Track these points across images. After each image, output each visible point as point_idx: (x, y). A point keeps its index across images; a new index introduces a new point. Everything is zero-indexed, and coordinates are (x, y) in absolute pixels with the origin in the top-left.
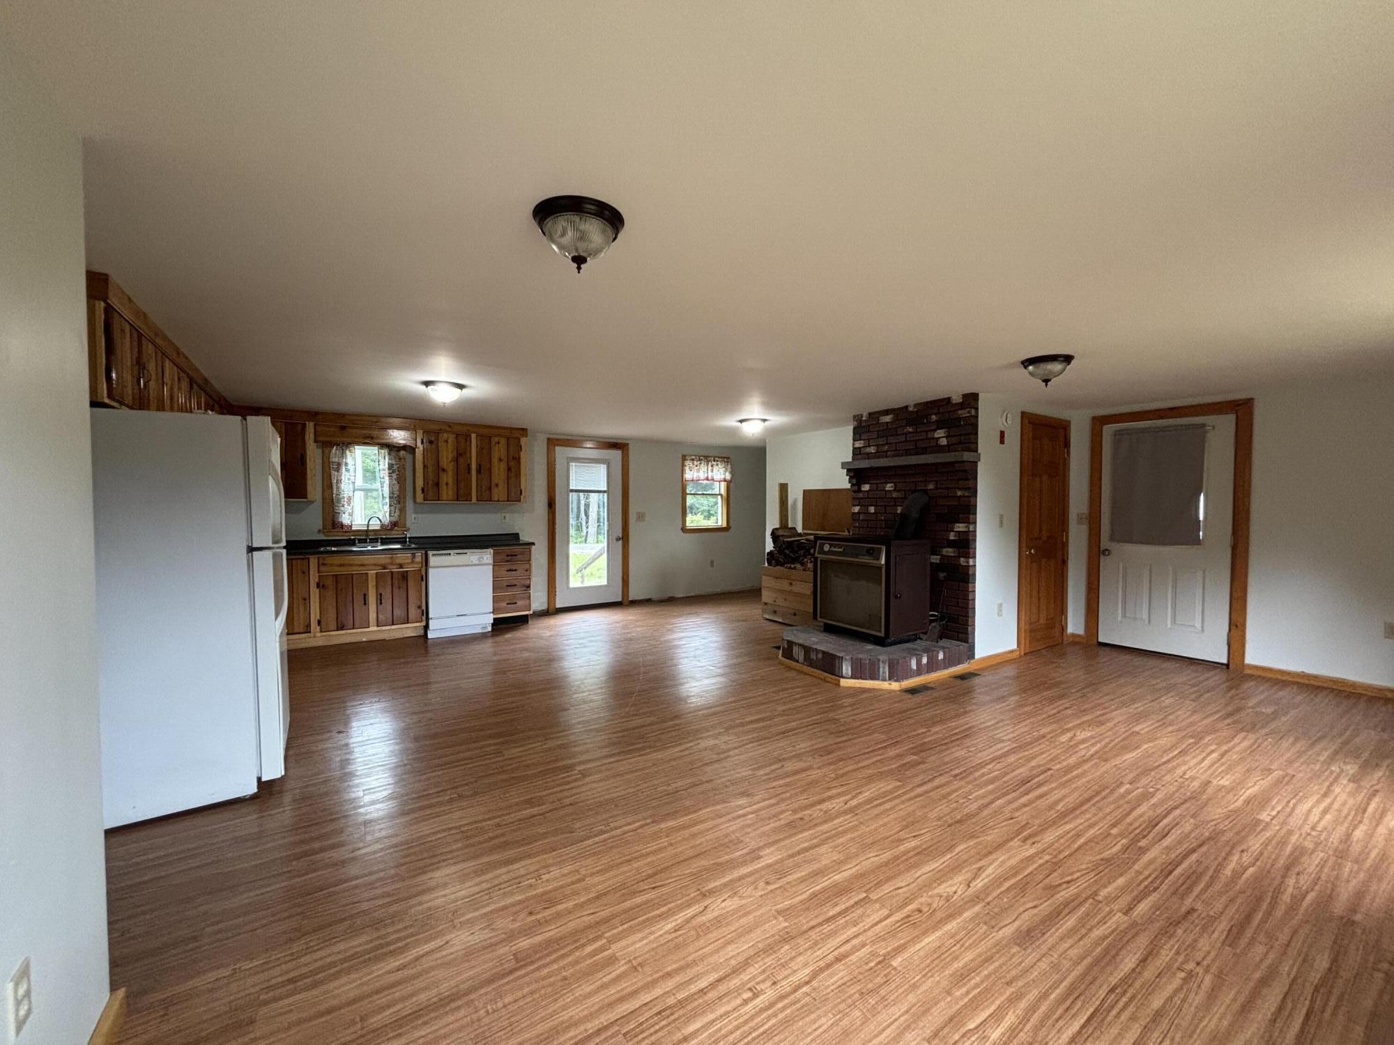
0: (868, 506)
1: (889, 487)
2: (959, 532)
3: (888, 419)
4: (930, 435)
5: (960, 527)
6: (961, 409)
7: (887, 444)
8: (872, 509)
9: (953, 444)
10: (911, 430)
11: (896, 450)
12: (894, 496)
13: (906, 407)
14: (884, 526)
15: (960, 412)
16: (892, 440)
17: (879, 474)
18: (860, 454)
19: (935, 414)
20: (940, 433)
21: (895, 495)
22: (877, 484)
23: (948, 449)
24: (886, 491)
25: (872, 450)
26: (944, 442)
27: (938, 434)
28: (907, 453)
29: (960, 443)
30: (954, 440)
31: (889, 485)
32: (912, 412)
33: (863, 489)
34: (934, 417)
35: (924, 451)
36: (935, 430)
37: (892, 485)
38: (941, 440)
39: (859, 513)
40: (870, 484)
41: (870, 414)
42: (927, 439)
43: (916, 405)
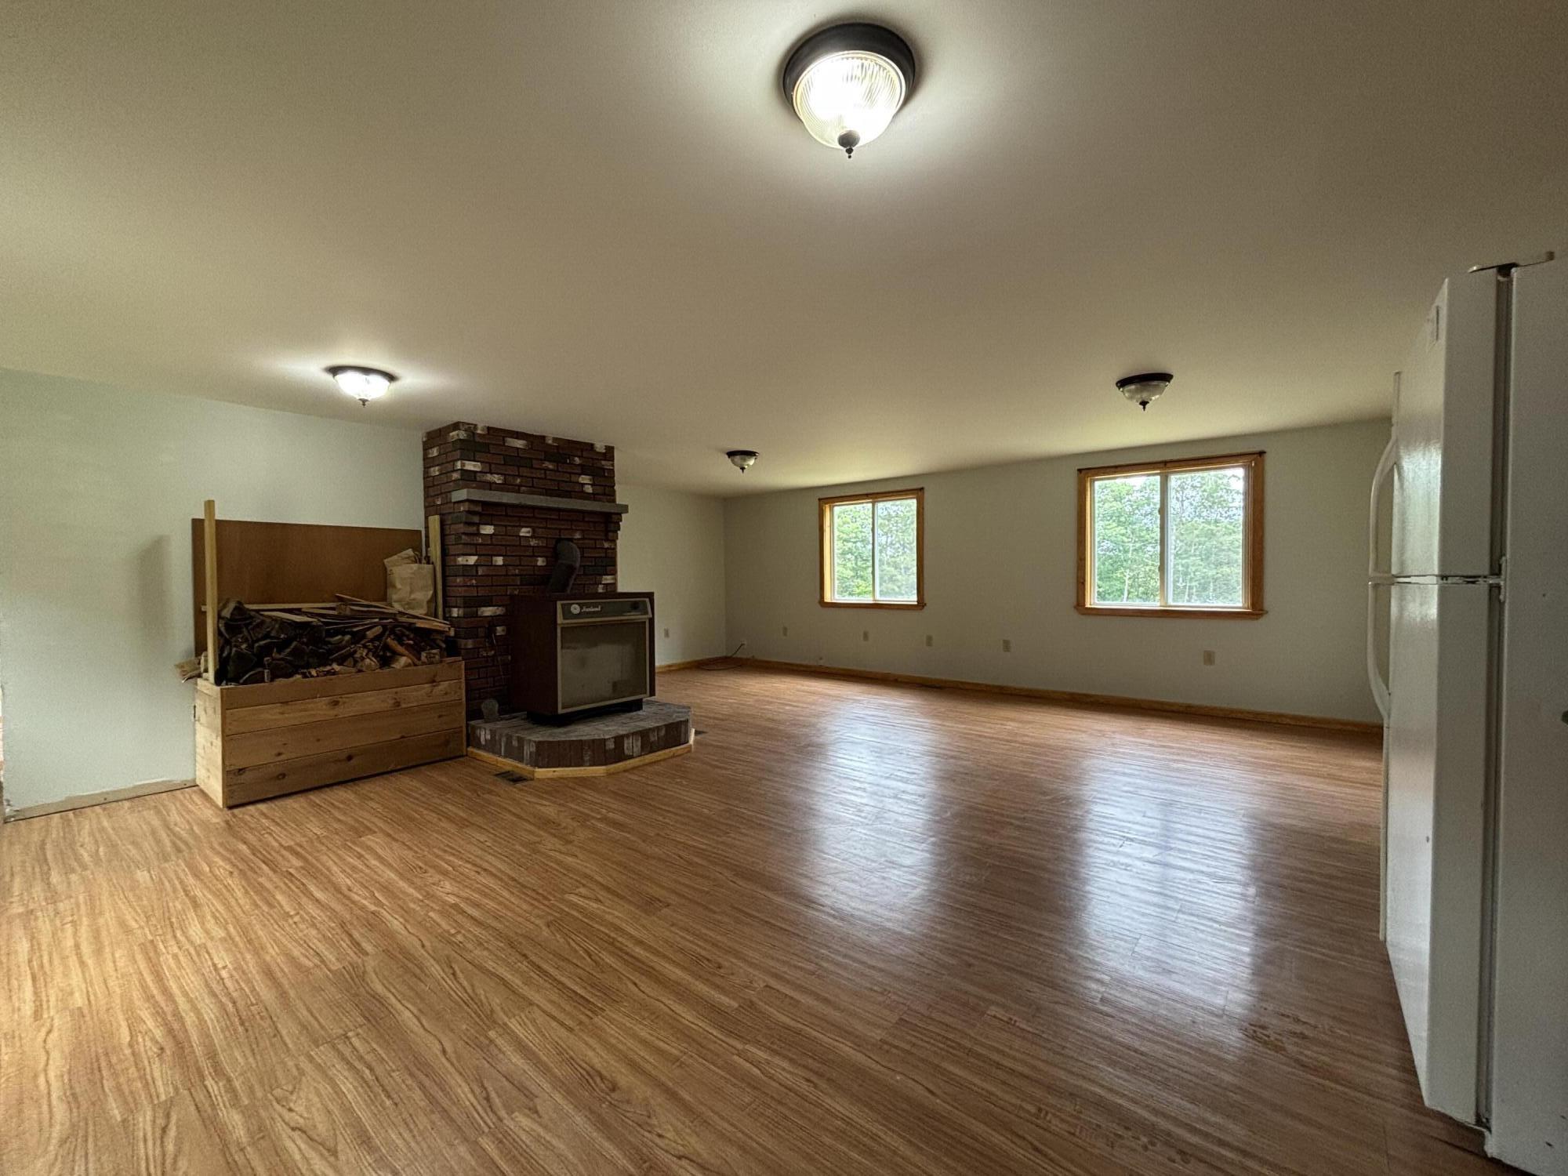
0: (492, 556)
1: (524, 532)
2: (607, 584)
3: (519, 444)
4: (574, 478)
5: (608, 579)
6: (605, 460)
7: (519, 476)
8: (499, 561)
9: (598, 494)
10: (551, 467)
11: (533, 486)
12: (532, 544)
13: (543, 437)
14: (519, 583)
15: (603, 462)
16: (525, 472)
17: (510, 513)
18: (475, 480)
19: (579, 457)
20: (584, 479)
21: (533, 542)
22: (506, 526)
23: (593, 497)
24: (520, 537)
25: (497, 479)
26: (589, 489)
27: (583, 479)
28: (548, 493)
29: (604, 494)
30: (599, 490)
31: (524, 530)
32: (550, 445)
33: (482, 532)
34: (577, 460)
35: (568, 494)
36: (580, 475)
37: (529, 529)
38: (586, 486)
39: (476, 566)
40: (495, 525)
41: (489, 428)
42: (570, 482)
43: (555, 439)
